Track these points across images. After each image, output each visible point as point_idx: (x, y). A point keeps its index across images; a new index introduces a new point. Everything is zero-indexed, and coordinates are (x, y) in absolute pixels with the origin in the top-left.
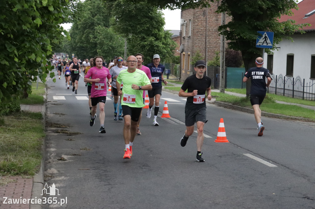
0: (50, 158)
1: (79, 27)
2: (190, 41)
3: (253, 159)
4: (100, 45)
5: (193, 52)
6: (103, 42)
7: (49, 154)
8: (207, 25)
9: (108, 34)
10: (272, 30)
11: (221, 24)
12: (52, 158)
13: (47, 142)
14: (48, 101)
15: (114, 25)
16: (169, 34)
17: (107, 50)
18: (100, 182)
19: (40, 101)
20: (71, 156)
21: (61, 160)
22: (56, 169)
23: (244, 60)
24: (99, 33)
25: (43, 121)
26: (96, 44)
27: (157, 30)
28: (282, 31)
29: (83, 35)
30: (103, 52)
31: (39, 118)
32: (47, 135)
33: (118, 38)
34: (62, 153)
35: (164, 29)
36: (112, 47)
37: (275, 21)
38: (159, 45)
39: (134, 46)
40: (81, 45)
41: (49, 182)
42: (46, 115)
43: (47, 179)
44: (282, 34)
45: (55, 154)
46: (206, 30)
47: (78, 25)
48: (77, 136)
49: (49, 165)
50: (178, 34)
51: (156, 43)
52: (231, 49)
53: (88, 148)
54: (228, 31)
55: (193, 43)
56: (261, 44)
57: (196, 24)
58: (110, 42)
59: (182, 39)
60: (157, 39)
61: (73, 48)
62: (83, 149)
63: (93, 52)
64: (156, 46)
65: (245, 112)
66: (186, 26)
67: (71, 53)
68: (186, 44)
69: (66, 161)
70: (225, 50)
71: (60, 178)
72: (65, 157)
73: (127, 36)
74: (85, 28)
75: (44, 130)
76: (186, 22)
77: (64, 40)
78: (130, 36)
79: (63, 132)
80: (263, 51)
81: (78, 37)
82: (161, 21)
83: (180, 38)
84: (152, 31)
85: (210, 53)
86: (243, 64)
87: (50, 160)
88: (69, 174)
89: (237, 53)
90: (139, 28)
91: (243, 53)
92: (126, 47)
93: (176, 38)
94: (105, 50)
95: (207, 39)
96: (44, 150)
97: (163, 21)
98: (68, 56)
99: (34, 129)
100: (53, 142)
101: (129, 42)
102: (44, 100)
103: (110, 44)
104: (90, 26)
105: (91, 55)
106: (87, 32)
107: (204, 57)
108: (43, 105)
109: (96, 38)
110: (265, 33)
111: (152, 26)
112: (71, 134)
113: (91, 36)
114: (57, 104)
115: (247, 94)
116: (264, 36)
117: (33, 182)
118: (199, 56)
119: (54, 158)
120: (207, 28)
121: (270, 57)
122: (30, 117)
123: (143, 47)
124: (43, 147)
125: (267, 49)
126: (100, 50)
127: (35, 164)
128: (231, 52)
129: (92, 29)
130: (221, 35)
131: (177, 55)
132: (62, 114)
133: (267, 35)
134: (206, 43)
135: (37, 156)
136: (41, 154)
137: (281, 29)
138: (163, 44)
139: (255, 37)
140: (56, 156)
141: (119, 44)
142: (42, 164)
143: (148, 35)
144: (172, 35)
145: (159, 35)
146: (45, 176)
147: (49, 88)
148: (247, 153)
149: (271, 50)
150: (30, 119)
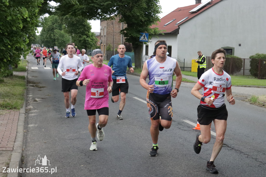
0: (29, 100)
1: (46, 30)
2: (105, 38)
3: (138, 100)
4: (57, 40)
5: (107, 44)
6: (59, 39)
7: (28, 98)
8: (114, 30)
9: (61, 34)
10: (148, 32)
11: (121, 29)
12: (30, 100)
13: (27, 91)
14: (29, 69)
15: (64, 29)
16: (94, 34)
17: (61, 42)
18: (56, 113)
19: (24, 70)
20: (40, 99)
21: (35, 101)
22: (32, 106)
23: (133, 48)
24: (56, 33)
25: (26, 80)
26: (55, 39)
27: (87, 32)
28: (153, 33)
29: (48, 34)
30: (59, 44)
31: (23, 79)
32: (28, 88)
33: (66, 36)
34: (35, 98)
35: (91, 31)
36: (63, 41)
37: (149, 28)
38: (89, 40)
39: (75, 40)
40: (47, 40)
41: (28, 113)
42: (27, 77)
43: (27, 111)
44: (153, 34)
45: (32, 98)
46: (113, 32)
47: (45, 29)
48: (44, 88)
49: (28, 104)
50: (99, 34)
51: (87, 39)
52: (126, 42)
53: (50, 95)
54: (125, 33)
55: (107, 39)
56: (142, 39)
57: (108, 29)
58: (62, 38)
59: (101, 37)
60: (88, 37)
61: (42, 42)
62: (47, 95)
63: (53, 43)
64: (87, 40)
65: (134, 75)
66: (103, 30)
67: (42, 44)
68: (103, 39)
69: (38, 102)
70: (123, 43)
71: (34, 111)
72: (37, 99)
73: (72, 35)
74: (49, 31)
75: (26, 85)
76: (103, 28)
77: (37, 37)
78: (73, 35)
79: (37, 86)
80: (143, 44)
81: (45, 36)
82: (90, 27)
83: (100, 36)
84: (85, 33)
85: (116, 45)
86: (133, 51)
87: (29, 101)
88: (39, 109)
89: (130, 44)
90: (78, 31)
91: (133, 44)
92: (71, 41)
93: (98, 36)
94: (60, 43)
95: (114, 37)
96: (26, 96)
97: (91, 27)
98: (40, 46)
99: (20, 85)
100: (31, 92)
101: (73, 38)
102: (27, 69)
103: (63, 39)
104: (51, 30)
105: (52, 45)
106: (50, 33)
107: (113, 46)
108: (26, 72)
109: (55, 36)
110: (144, 34)
111: (85, 30)
112: (41, 88)
113: (52, 35)
114: (34, 71)
115: (135, 66)
116: (143, 35)
117: (19, 113)
118: (110, 46)
119: (31, 100)
120: (114, 31)
121: (147, 47)
122: (18, 78)
123: (80, 41)
124: (25, 94)
125: (146, 42)
126: (57, 43)
127: (21, 103)
128: (127, 44)
129: (53, 31)
130: (121, 35)
131: (98, 45)
132: (36, 77)
133: (145, 35)
134: (113, 39)
135: (22, 99)
136: (24, 98)
137: (152, 32)
138: (91, 39)
139: (139, 36)
140: (32, 99)
141: (67, 40)
142: (24, 104)
143: (83, 35)
144: (96, 35)
145: (89, 34)
146: (26, 110)
147: (29, 63)
148: (134, 97)
149: (147, 43)
150: (18, 79)
